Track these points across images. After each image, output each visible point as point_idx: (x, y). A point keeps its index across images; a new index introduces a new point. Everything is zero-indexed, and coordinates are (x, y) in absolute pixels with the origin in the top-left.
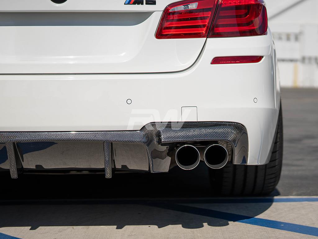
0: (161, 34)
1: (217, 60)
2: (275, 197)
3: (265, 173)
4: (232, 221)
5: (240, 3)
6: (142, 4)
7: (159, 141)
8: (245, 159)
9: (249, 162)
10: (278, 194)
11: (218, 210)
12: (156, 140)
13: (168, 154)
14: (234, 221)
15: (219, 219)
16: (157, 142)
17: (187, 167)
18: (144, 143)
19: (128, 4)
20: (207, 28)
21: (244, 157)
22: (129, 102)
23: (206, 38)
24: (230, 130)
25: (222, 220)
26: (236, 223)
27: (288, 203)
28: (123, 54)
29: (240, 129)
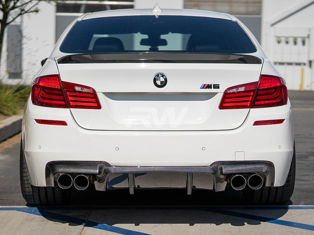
0: (222, 106)
1: (257, 123)
2: (289, 206)
3: (283, 189)
4: (262, 221)
5: (270, 86)
6: (211, 88)
7: (222, 173)
8: (272, 184)
9: (275, 185)
10: (291, 204)
11: (252, 214)
12: (219, 171)
13: (226, 180)
14: (264, 221)
15: (254, 220)
16: (220, 173)
17: (238, 188)
18: (213, 173)
19: (202, 88)
20: (250, 103)
21: (272, 182)
22: (204, 149)
23: (249, 109)
24: (264, 166)
25: (256, 221)
26: (265, 223)
27: (299, 210)
28: (200, 119)
29: (270, 165)
